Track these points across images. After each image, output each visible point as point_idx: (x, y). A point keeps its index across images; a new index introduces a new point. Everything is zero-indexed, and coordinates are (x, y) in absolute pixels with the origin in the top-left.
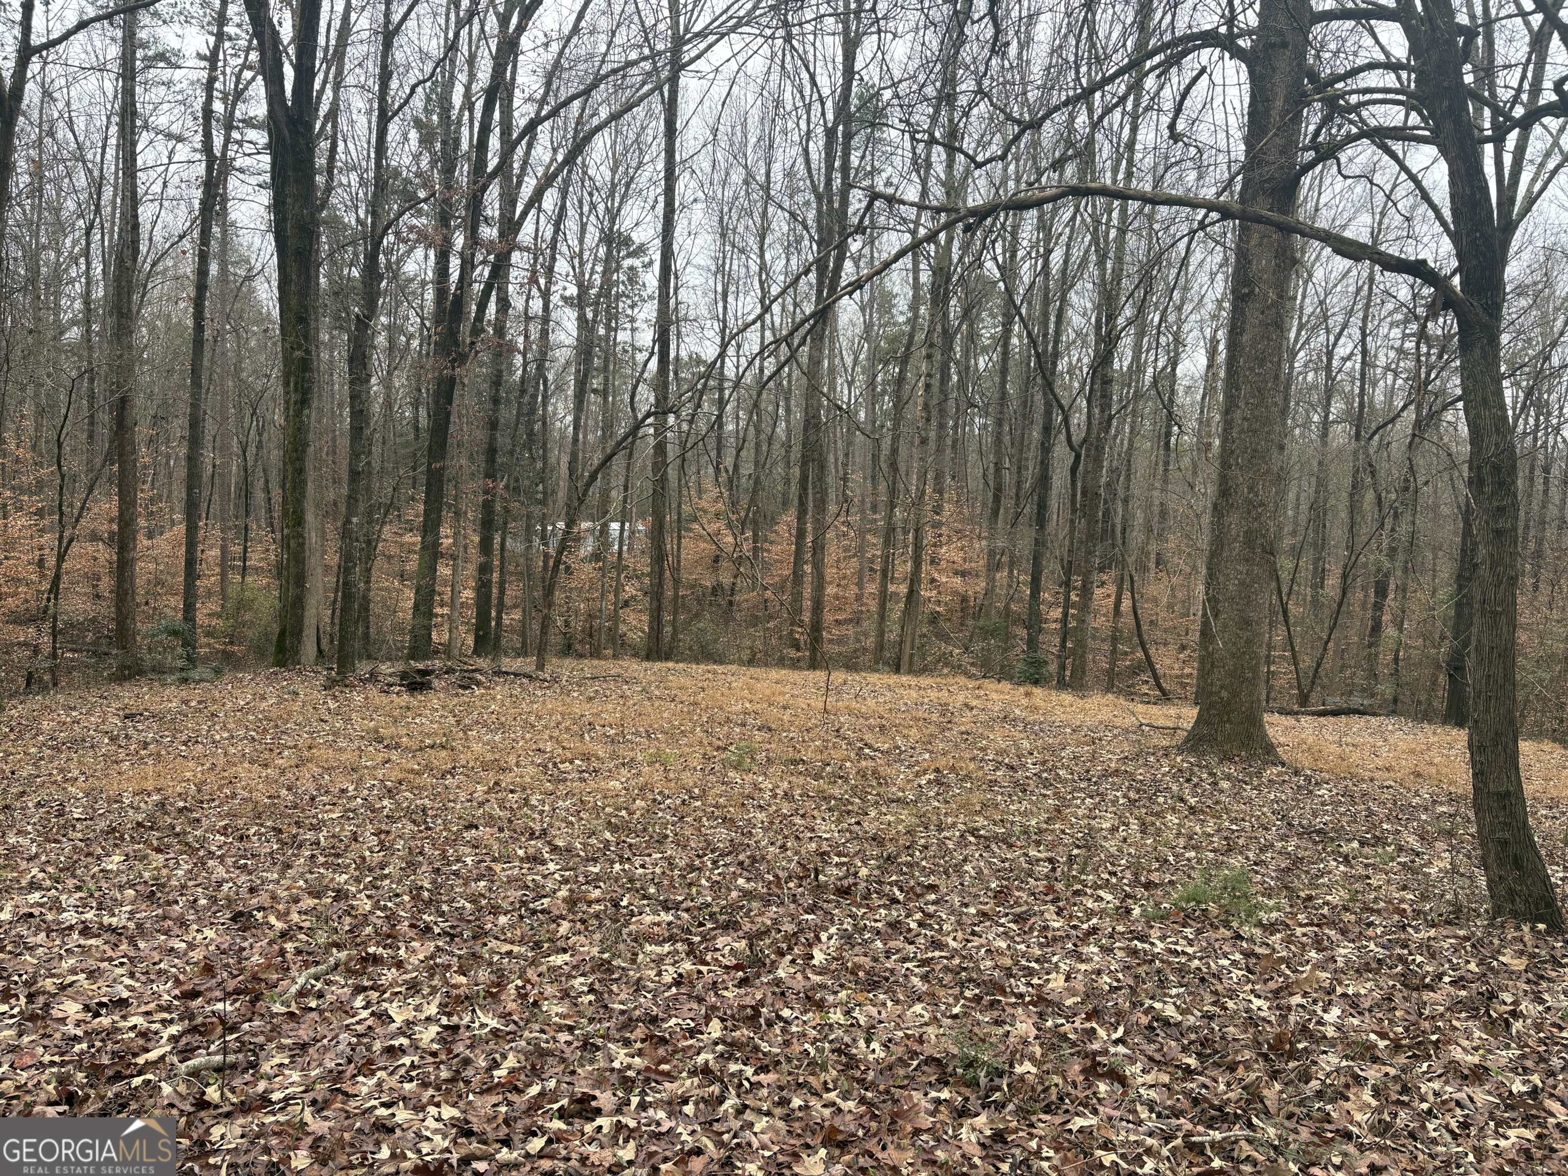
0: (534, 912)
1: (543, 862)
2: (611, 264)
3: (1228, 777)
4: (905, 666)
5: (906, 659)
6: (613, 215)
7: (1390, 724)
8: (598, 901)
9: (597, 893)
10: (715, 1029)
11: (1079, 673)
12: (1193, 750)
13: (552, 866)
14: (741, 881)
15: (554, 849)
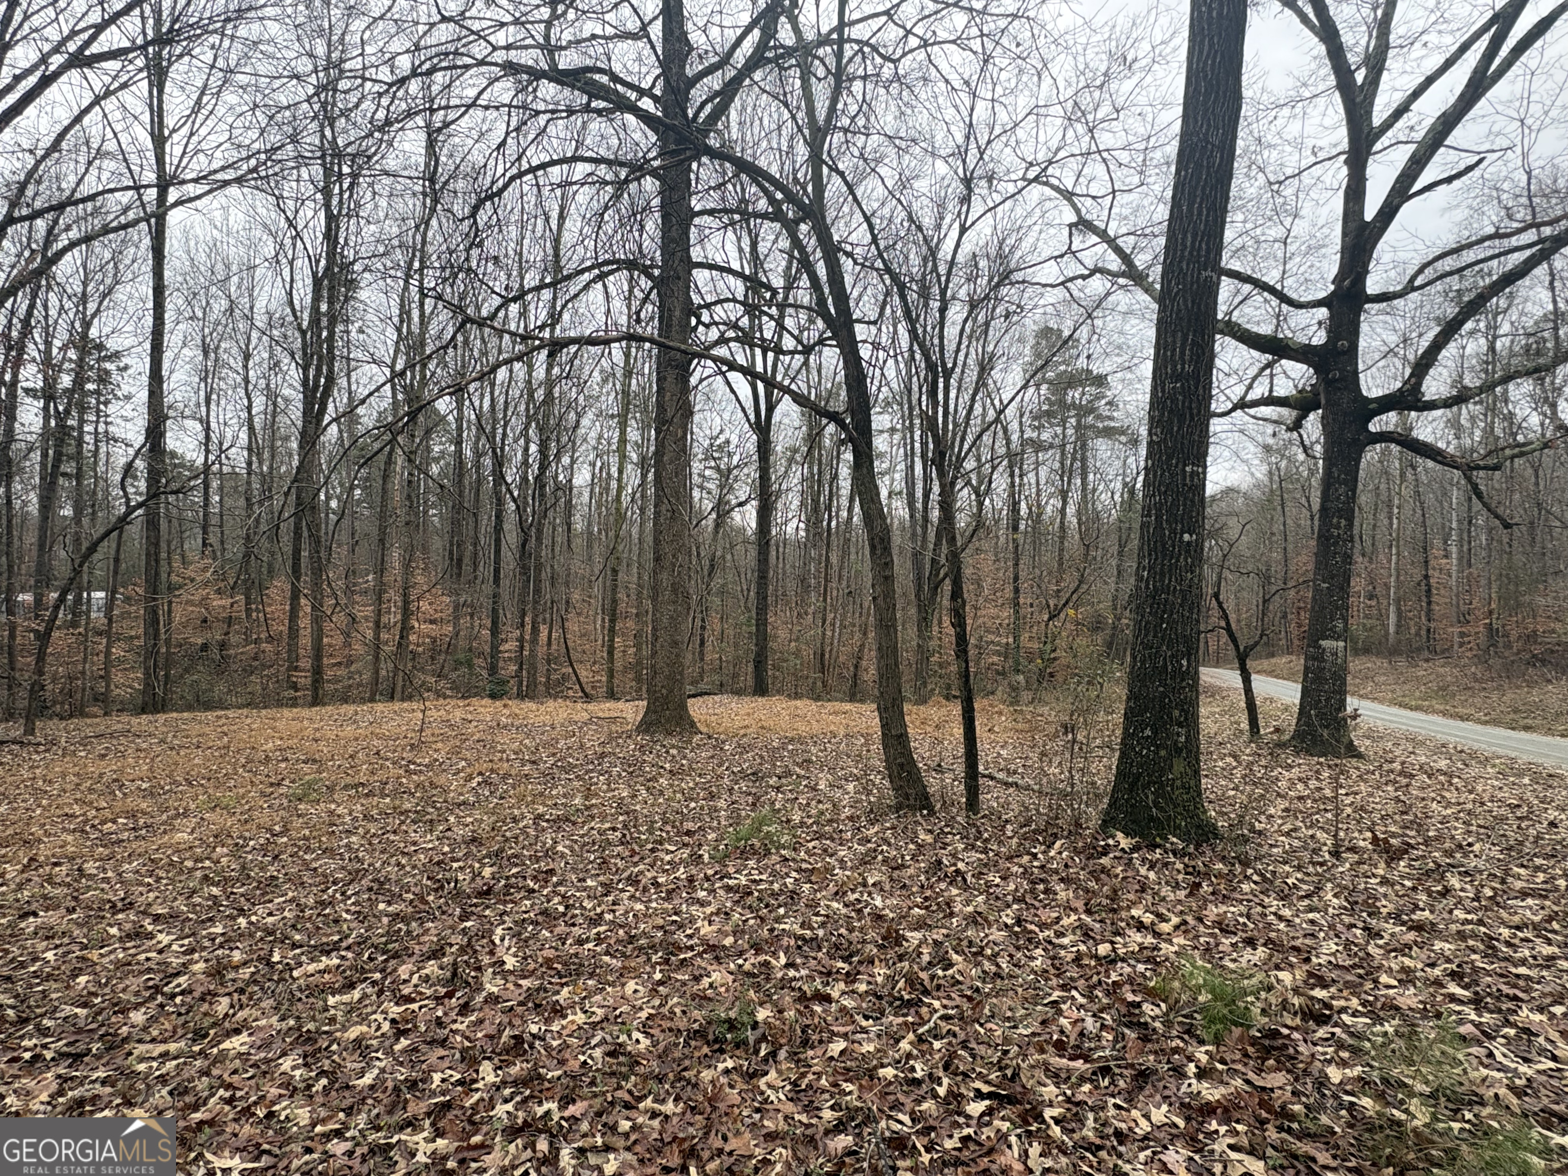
0: (173, 996)
1: (150, 936)
3: (673, 747)
4: (398, 695)
5: (399, 689)
8: (245, 963)
9: (237, 956)
10: (488, 1073)
11: (532, 685)
12: (646, 731)
13: (164, 939)
14: (382, 906)
15: (157, 918)
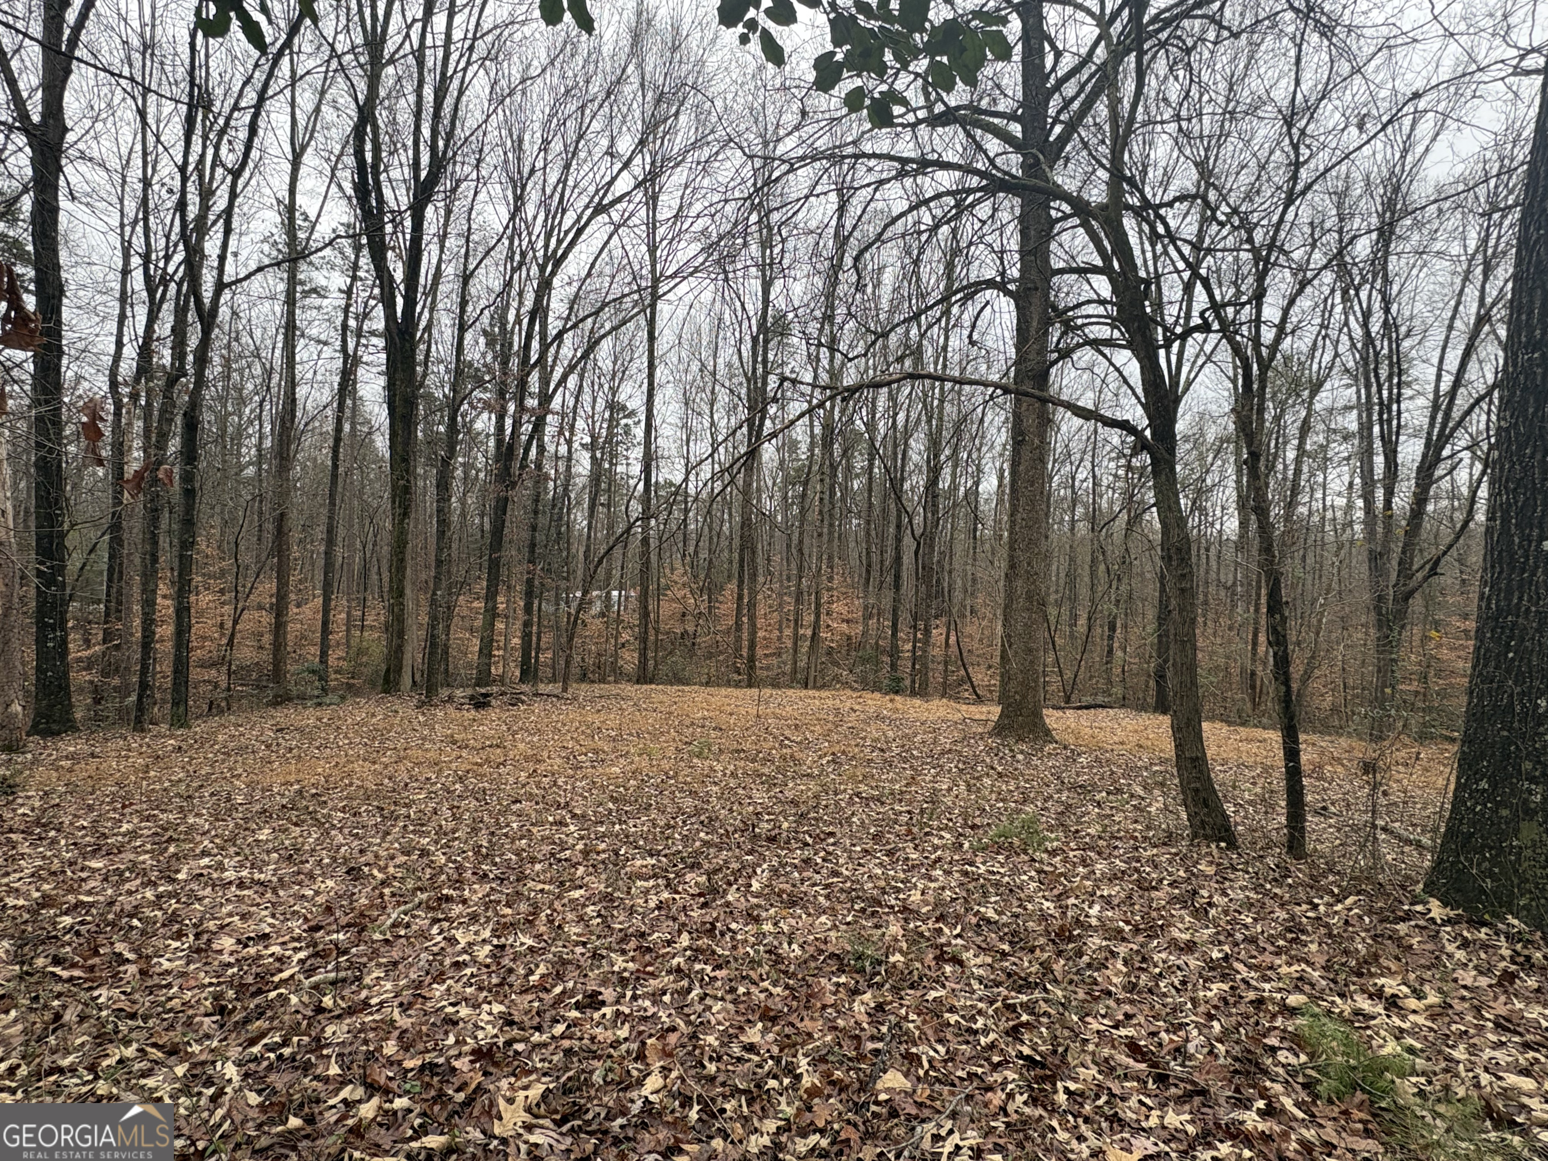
0: (560, 860)
1: (567, 825)
2: (612, 423)
3: (1022, 752)
4: (811, 684)
5: (811, 679)
6: (614, 391)
7: (1121, 713)
8: (604, 851)
9: (603, 846)
10: (685, 940)
11: (925, 684)
12: (998, 735)
13: (572, 828)
14: (702, 835)
15: (574, 816)
